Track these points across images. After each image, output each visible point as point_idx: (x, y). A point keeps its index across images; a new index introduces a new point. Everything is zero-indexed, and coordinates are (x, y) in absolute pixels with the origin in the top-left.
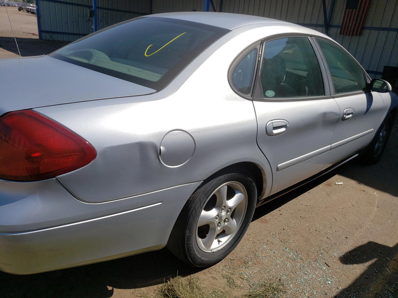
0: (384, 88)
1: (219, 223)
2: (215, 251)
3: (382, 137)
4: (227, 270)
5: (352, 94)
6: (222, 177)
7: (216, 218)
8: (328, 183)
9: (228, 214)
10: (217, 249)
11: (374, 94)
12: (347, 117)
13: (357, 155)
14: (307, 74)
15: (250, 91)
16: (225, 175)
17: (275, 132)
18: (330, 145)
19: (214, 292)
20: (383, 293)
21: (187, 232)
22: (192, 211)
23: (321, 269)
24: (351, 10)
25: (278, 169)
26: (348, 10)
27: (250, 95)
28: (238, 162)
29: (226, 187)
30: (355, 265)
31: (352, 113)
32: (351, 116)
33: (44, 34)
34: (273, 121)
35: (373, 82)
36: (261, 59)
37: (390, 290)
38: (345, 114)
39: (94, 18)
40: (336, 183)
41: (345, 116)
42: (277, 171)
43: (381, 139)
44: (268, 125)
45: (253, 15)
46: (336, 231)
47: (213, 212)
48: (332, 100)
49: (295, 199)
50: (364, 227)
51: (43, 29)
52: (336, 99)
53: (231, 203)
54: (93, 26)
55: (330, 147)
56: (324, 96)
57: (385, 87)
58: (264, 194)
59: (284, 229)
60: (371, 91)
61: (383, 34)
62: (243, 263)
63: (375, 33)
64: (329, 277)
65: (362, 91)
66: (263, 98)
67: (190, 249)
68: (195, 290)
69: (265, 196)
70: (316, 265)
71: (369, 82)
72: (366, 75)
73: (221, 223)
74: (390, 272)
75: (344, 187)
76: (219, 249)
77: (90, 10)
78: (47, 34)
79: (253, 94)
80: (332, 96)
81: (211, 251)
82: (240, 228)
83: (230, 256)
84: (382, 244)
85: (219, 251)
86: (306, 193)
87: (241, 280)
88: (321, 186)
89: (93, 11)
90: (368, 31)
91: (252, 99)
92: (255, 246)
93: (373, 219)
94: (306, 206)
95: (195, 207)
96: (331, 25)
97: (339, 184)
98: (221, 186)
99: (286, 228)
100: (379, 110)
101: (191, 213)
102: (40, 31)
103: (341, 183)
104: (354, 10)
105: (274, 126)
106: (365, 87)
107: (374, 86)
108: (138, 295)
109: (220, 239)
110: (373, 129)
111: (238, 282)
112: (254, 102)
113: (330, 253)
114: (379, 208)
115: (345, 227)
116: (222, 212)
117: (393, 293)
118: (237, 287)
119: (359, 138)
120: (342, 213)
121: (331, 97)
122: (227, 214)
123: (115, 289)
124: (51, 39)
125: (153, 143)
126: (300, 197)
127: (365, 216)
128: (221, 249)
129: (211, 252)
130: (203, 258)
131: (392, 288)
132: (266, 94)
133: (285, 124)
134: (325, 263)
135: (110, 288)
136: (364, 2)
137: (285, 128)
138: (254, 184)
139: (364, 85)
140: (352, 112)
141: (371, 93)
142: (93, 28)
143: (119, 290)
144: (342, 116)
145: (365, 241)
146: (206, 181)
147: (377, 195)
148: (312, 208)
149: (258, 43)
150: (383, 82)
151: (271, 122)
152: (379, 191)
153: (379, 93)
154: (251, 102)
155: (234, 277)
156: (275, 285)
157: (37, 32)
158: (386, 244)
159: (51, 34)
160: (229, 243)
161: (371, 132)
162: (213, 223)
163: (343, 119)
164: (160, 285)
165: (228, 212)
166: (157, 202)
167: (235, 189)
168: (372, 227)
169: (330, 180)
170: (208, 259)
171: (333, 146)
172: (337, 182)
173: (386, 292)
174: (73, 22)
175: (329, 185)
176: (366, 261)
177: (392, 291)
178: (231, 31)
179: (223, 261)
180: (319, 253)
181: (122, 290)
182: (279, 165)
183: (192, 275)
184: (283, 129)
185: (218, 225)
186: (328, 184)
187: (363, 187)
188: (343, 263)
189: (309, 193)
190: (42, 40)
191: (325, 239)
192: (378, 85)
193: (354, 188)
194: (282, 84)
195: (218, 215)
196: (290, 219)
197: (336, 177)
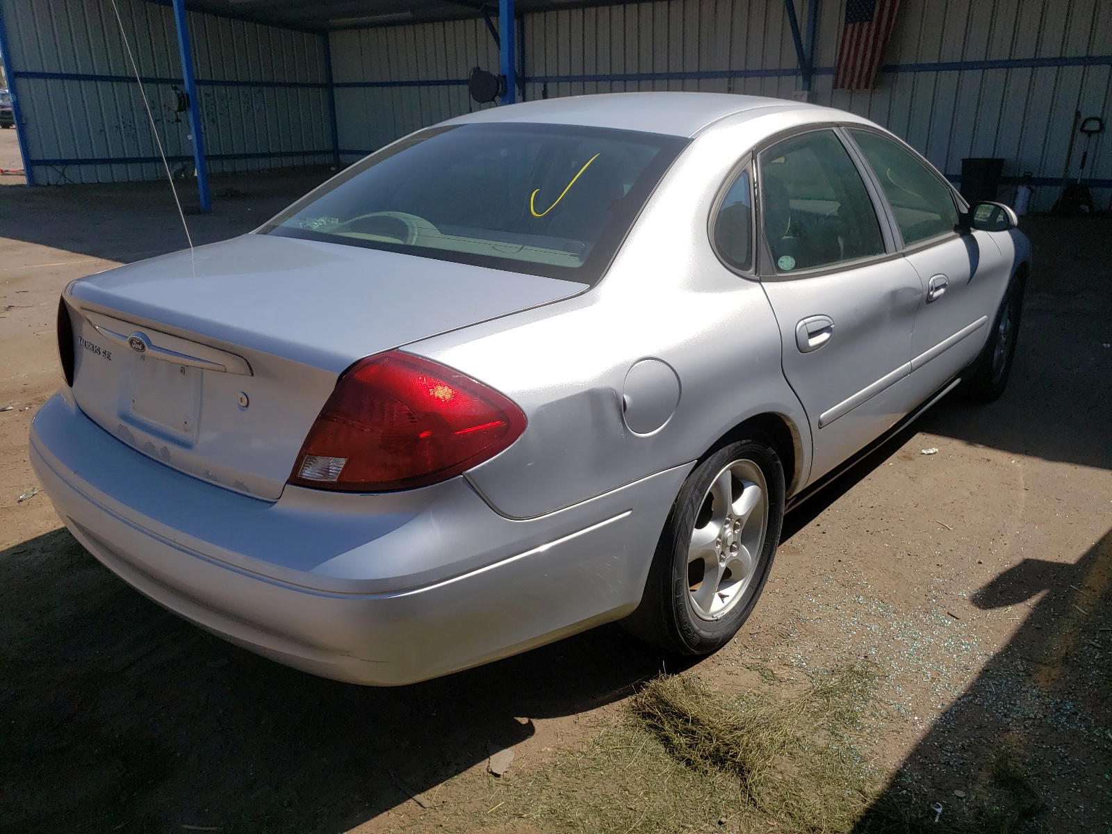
0: (998, 220)
1: (722, 553)
2: (719, 616)
3: (1005, 334)
4: (751, 655)
5: (937, 242)
6: (724, 451)
7: (718, 543)
8: (905, 454)
9: (736, 532)
10: (722, 612)
11: (978, 234)
12: (936, 294)
13: (958, 381)
14: (839, 210)
15: (751, 264)
16: (730, 446)
17: (813, 342)
18: (909, 363)
19: (740, 698)
20: (1081, 652)
21: (675, 572)
22: (680, 526)
23: (943, 626)
24: (857, 24)
25: (820, 423)
26: (850, 26)
27: (752, 270)
28: (753, 414)
29: (729, 472)
30: (1010, 608)
31: (944, 286)
32: (942, 291)
33: (40, 171)
34: (806, 320)
35: (972, 211)
36: (758, 191)
37: (1093, 643)
38: (932, 289)
39: (190, 115)
40: (924, 451)
41: (931, 293)
42: (820, 428)
43: (1004, 339)
44: (799, 331)
45: (698, 91)
46: (951, 550)
47: (711, 530)
48: (901, 261)
49: (842, 497)
50: (1009, 534)
51: (36, 156)
52: (909, 258)
53: (741, 507)
54: (190, 134)
55: (908, 366)
56: (884, 255)
57: (1000, 218)
58: (797, 483)
59: (840, 561)
60: (972, 229)
61: (948, 79)
62: (778, 636)
63: (927, 78)
64: (964, 638)
65: (953, 233)
66: (776, 274)
67: (680, 609)
68: (702, 698)
69: (799, 490)
70: (931, 619)
71: (965, 211)
72: (956, 196)
73: (726, 552)
74: (1082, 611)
75: (941, 458)
76: (726, 611)
77: (178, 92)
78: (49, 169)
79: (758, 269)
80: (899, 252)
81: (713, 617)
82: (759, 565)
83: (745, 628)
84: (1055, 561)
85: (726, 617)
86: (862, 482)
87: (787, 668)
88: (891, 462)
89: (187, 95)
90: (910, 75)
91: (758, 278)
92: (792, 602)
93: (1023, 516)
94: (872, 507)
95: (685, 519)
96: (815, 69)
97: (929, 452)
98: (720, 473)
99: (844, 558)
100: (993, 272)
101: (679, 531)
102: (30, 163)
103: (934, 449)
104: (866, 25)
105: (809, 332)
106: (957, 223)
107: (975, 219)
108: (588, 725)
109: (723, 592)
110: (985, 317)
111: (783, 673)
112: (763, 284)
113: (952, 594)
114: (1029, 491)
115: (968, 539)
116: (725, 529)
117: (1100, 648)
118: (784, 683)
119: (956, 343)
120: (954, 513)
121: (899, 254)
122: (734, 533)
123: (534, 721)
124: (62, 182)
125: (611, 389)
126: (854, 491)
127: (1004, 511)
128: (730, 613)
129: (711, 619)
130: (702, 632)
131: (1096, 641)
132: (779, 264)
133: (827, 324)
134: (948, 614)
135: (524, 721)
136: (888, 4)
137: (828, 332)
138: (779, 462)
139: (954, 218)
140: (943, 283)
141: (972, 235)
142: (191, 140)
143: (544, 721)
144: (926, 293)
145: (1017, 560)
146: (701, 460)
147: (1019, 465)
148: (886, 512)
149: (746, 158)
150: (992, 207)
151: (802, 323)
152: (1021, 455)
153: (989, 233)
154: (757, 284)
155: (770, 665)
156: (858, 668)
157: (20, 165)
158: (1061, 560)
159: (60, 168)
160: (742, 598)
161: (982, 324)
162: (712, 553)
163: (930, 300)
164: (625, 701)
165: (735, 527)
166: (624, 510)
167: (742, 479)
168: (1025, 532)
169: (907, 446)
170: (710, 634)
171: (914, 363)
172: (925, 449)
173: (1086, 648)
174: (118, 127)
175: (908, 458)
176: (1029, 596)
177: (1098, 646)
178: (693, 140)
179: (735, 639)
180: (929, 597)
181: (550, 720)
182: (822, 416)
183: (683, 674)
184: (825, 336)
185: (721, 559)
186: (904, 457)
187: (981, 452)
188: (984, 609)
189: (870, 479)
190: (37, 185)
191: (934, 569)
192: (982, 213)
193: (966, 458)
194: (785, 237)
195: (720, 536)
196: (847, 539)
197: (919, 438)
